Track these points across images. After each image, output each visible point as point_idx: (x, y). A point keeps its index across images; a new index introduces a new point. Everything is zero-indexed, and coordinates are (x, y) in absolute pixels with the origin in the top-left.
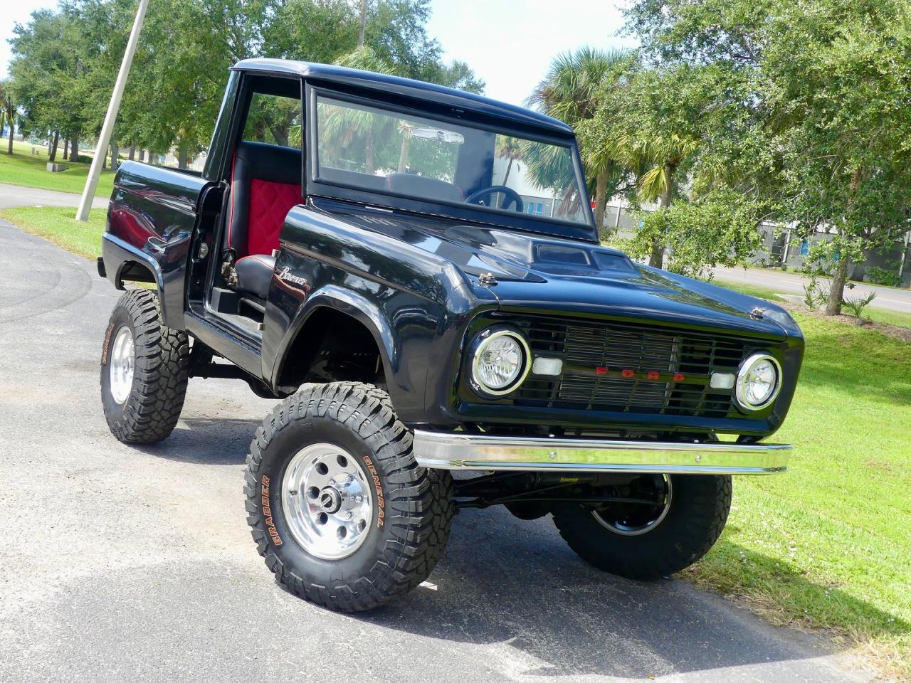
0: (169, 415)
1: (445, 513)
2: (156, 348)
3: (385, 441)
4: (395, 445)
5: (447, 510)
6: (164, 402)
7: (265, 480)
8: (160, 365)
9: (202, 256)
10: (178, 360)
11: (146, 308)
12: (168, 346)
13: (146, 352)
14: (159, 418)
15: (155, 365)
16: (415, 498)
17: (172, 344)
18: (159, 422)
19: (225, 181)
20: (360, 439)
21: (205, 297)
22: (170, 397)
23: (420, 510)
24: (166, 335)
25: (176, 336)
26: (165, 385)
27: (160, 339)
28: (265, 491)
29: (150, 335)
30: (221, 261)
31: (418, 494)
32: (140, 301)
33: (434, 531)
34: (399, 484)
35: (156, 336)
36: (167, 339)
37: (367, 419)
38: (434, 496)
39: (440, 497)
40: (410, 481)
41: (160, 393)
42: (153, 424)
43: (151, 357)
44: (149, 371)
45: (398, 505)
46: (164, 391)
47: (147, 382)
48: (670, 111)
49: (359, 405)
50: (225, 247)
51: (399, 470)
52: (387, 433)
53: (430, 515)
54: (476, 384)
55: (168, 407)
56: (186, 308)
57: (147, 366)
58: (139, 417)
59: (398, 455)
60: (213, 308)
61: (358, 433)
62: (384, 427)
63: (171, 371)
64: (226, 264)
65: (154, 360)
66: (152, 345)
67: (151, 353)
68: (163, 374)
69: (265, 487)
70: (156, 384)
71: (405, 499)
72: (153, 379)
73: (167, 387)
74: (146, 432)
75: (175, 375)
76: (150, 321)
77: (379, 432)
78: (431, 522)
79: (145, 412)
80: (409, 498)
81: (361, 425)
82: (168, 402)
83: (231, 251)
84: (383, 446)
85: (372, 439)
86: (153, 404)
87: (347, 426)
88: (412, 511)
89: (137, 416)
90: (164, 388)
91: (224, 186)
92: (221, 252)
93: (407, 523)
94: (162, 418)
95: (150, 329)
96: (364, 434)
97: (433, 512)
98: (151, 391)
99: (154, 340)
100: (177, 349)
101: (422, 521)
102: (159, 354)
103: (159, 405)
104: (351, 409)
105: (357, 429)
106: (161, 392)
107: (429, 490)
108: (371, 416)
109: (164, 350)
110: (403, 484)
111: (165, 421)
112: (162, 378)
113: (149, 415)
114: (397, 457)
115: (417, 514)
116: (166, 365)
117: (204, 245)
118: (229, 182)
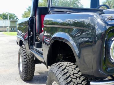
2: (26, 59)
6: (30, 71)
8: (27, 63)
9: (31, 35)
10: (31, 61)
12: (29, 59)
13: (24, 60)
14: (29, 75)
17: (30, 58)
21: (34, 45)
24: (28, 56)
25: (31, 56)
27: (27, 57)
30: (36, 35)
32: (22, 49)
35: (26, 56)
36: (28, 57)
41: (28, 70)
42: (28, 77)
43: (25, 61)
44: (25, 65)
46: (29, 69)
47: (25, 67)
50: (36, 32)
55: (31, 72)
56: (29, 48)
60: (35, 47)
63: (30, 64)
64: (37, 36)
65: (26, 62)
66: (25, 59)
73: (30, 68)
75: (31, 65)
76: (24, 53)
83: (38, 33)
86: (27, 72)
89: (24, 75)
91: (34, 17)
92: (36, 34)
100: (31, 59)
102: (27, 61)
103: (28, 72)
111: (31, 76)
112: (28, 66)
113: (27, 75)
116: (29, 63)
117: (31, 33)
118: (35, 16)
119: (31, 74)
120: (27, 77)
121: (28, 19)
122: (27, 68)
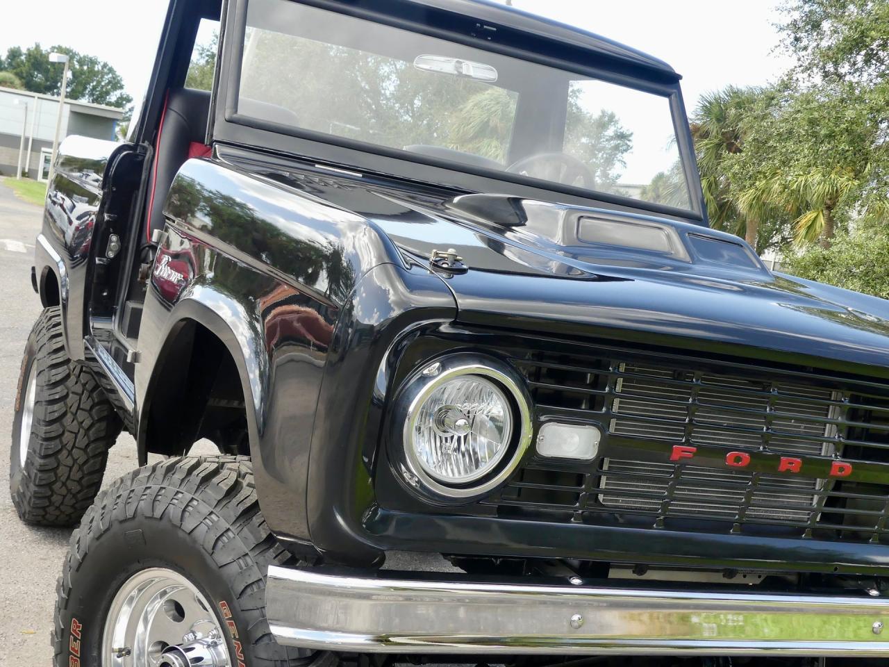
0: (79, 488)
2: (61, 391)
6: (71, 468)
7: (76, 627)
8: (65, 414)
9: (111, 255)
10: (92, 408)
11: (54, 333)
12: (78, 388)
13: (46, 396)
15: (56, 415)
17: (84, 385)
18: (64, 496)
19: (146, 144)
20: (214, 566)
21: (115, 315)
22: (81, 461)
24: (77, 371)
26: (71, 444)
27: (68, 376)
28: (76, 645)
29: (54, 372)
32: (50, 323)
35: (61, 373)
36: (78, 377)
37: (228, 530)
40: (296, 655)
41: (63, 455)
44: (49, 423)
46: (70, 453)
47: (45, 439)
48: (831, 136)
49: (219, 501)
50: (144, 241)
52: (261, 558)
54: (412, 475)
55: (76, 475)
56: (85, 329)
57: (45, 416)
58: (36, 489)
60: (122, 330)
61: (211, 555)
62: (257, 547)
63: (80, 424)
64: (144, 266)
65: (56, 407)
66: (56, 384)
67: (52, 398)
68: (68, 428)
69: (75, 639)
70: (58, 441)
72: (53, 435)
73: (74, 446)
74: (47, 509)
76: (55, 352)
77: (246, 555)
79: (44, 482)
81: (218, 540)
82: (75, 468)
83: (152, 246)
84: (254, 583)
85: (234, 568)
86: (54, 470)
87: (195, 541)
89: (33, 488)
90: (70, 448)
91: (145, 149)
94: (69, 491)
95: (54, 362)
96: (222, 557)
98: (50, 452)
99: (59, 378)
100: (90, 393)
102: (63, 399)
103: (63, 472)
104: (205, 509)
105: (210, 545)
106: (65, 453)
108: (237, 525)
109: (73, 393)
111: (74, 496)
112: (67, 434)
113: (50, 485)
116: (75, 416)
117: (114, 238)
118: (154, 144)
119: (75, 487)
120: (49, 498)
121: (108, 155)
122: (55, 445)
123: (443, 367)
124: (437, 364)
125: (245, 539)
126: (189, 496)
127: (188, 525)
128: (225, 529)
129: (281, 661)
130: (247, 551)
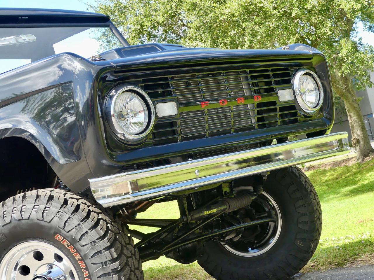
1: (135, 255)
3: (67, 216)
4: (76, 215)
5: (135, 252)
16: (108, 248)
20: (46, 224)
23: (115, 256)
31: (108, 244)
33: (131, 271)
34: (91, 243)
37: (46, 207)
38: (121, 243)
39: (126, 244)
40: (98, 237)
45: (96, 259)
49: (36, 200)
51: (87, 232)
52: (66, 210)
53: (124, 258)
54: (120, 134)
59: (81, 221)
61: (43, 221)
62: (62, 207)
71: (100, 252)
77: (59, 212)
78: (127, 264)
80: (103, 251)
81: (43, 213)
84: (67, 220)
85: (55, 220)
87: (32, 220)
88: (109, 259)
93: (109, 271)
96: (48, 218)
97: (125, 255)
101: (120, 264)
105: (41, 218)
107: (115, 239)
108: (48, 204)
110: (94, 242)
114: (81, 223)
115: (114, 260)
123: (117, 91)
124: (114, 91)
125: (56, 207)
126: (20, 206)
127: (26, 216)
128: (44, 208)
129: (93, 242)
130: (58, 210)
